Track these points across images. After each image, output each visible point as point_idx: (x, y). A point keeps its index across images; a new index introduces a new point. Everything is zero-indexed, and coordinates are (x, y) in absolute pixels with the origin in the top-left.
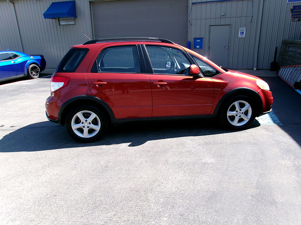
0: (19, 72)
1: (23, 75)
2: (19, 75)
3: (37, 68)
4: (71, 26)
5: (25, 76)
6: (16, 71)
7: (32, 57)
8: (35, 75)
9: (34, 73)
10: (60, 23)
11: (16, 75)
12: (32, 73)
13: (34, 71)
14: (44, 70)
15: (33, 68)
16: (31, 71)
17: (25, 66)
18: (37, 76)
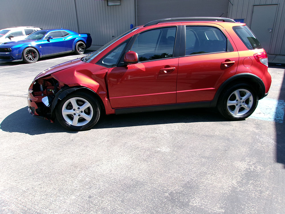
0: (68, 48)
1: (71, 51)
2: (68, 51)
3: (84, 45)
4: (117, 6)
5: (73, 52)
6: (66, 47)
7: (80, 35)
8: (81, 51)
9: (80, 49)
10: (109, 4)
11: (65, 51)
12: (78, 49)
13: (81, 48)
14: (90, 46)
15: (80, 45)
16: (78, 47)
17: (73, 42)
18: (83, 52)
